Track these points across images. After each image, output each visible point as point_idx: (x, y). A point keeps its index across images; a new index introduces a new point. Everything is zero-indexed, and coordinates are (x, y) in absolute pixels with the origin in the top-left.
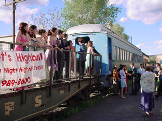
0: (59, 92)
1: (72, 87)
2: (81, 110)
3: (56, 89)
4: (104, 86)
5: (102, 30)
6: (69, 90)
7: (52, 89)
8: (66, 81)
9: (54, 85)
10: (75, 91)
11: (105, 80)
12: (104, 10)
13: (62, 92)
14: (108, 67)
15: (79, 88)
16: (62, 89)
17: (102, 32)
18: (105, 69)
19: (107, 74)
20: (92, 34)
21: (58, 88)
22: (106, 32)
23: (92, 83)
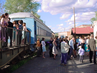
0: (7, 55)
1: (14, 52)
2: (20, 67)
3: (5, 53)
4: (32, 51)
5: (31, 16)
6: (13, 54)
7: (2, 54)
8: (11, 48)
9: (4, 51)
10: (16, 55)
11: (32, 47)
12: (30, 5)
13: (8, 56)
14: (34, 39)
15: (18, 52)
16: (8, 54)
17: (31, 17)
18: (33, 40)
19: (33, 44)
20: (24, 18)
21: (6, 53)
22: (33, 18)
23: (26, 49)
